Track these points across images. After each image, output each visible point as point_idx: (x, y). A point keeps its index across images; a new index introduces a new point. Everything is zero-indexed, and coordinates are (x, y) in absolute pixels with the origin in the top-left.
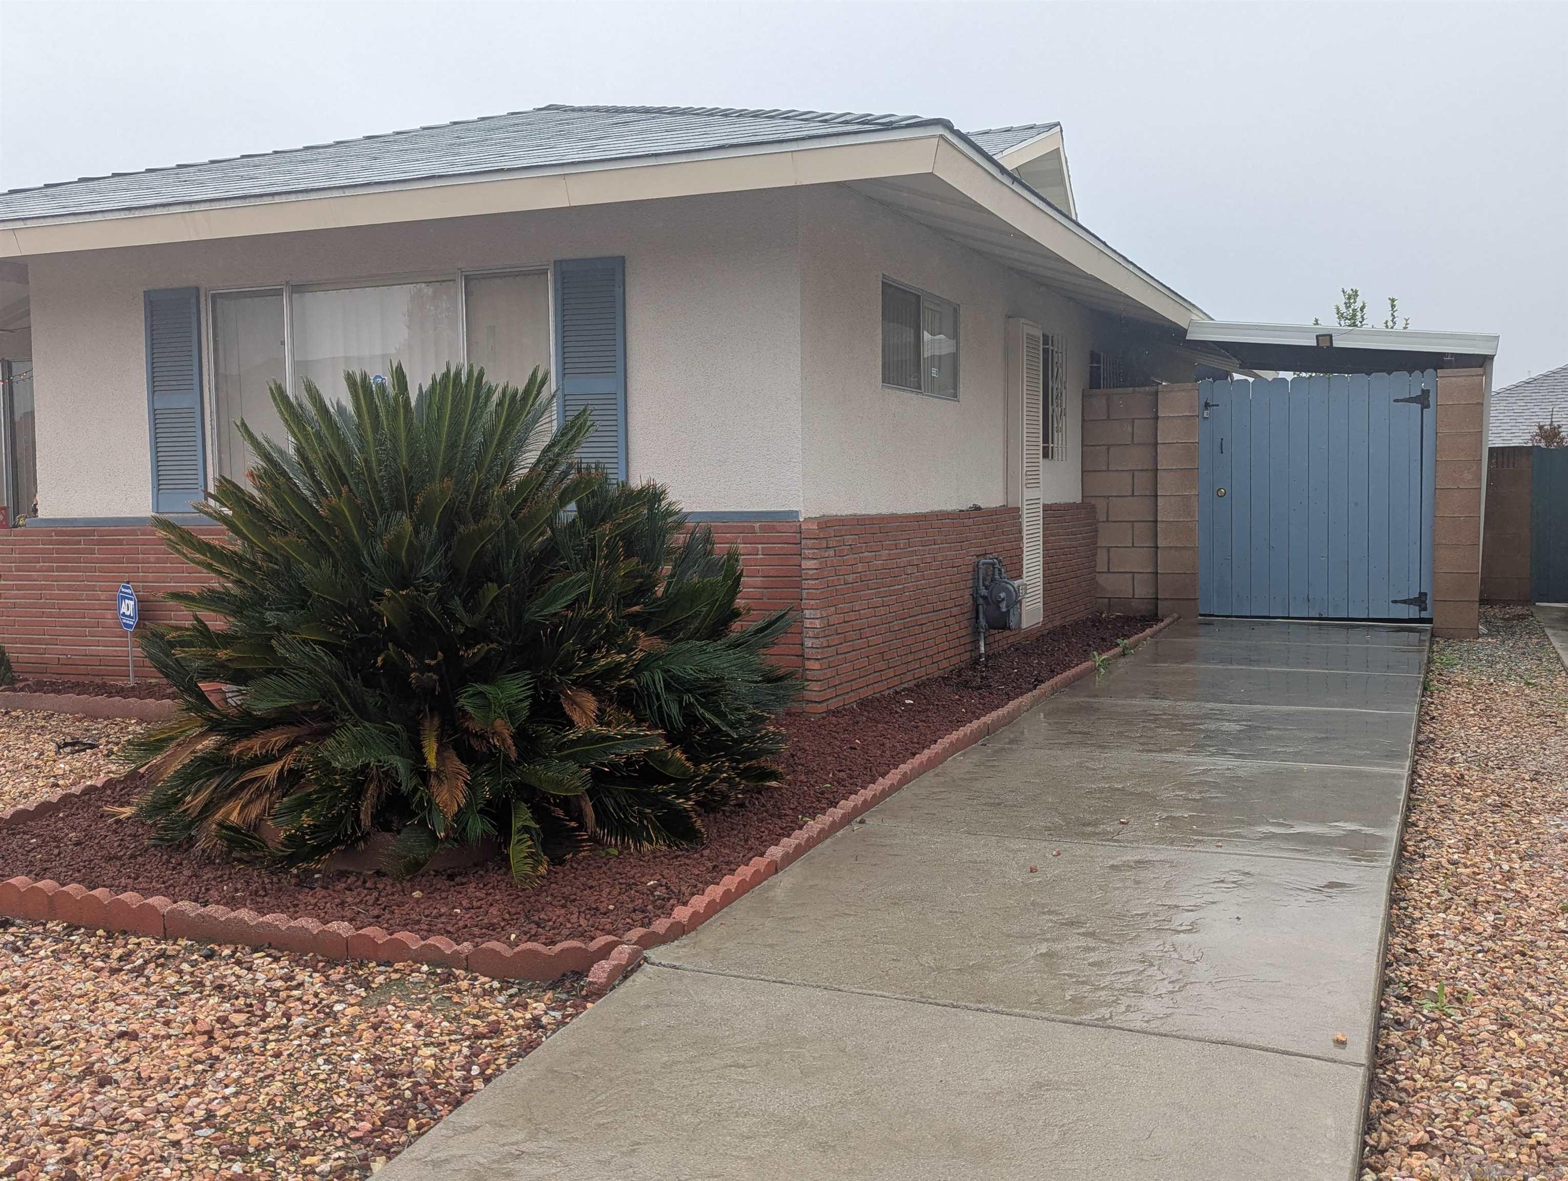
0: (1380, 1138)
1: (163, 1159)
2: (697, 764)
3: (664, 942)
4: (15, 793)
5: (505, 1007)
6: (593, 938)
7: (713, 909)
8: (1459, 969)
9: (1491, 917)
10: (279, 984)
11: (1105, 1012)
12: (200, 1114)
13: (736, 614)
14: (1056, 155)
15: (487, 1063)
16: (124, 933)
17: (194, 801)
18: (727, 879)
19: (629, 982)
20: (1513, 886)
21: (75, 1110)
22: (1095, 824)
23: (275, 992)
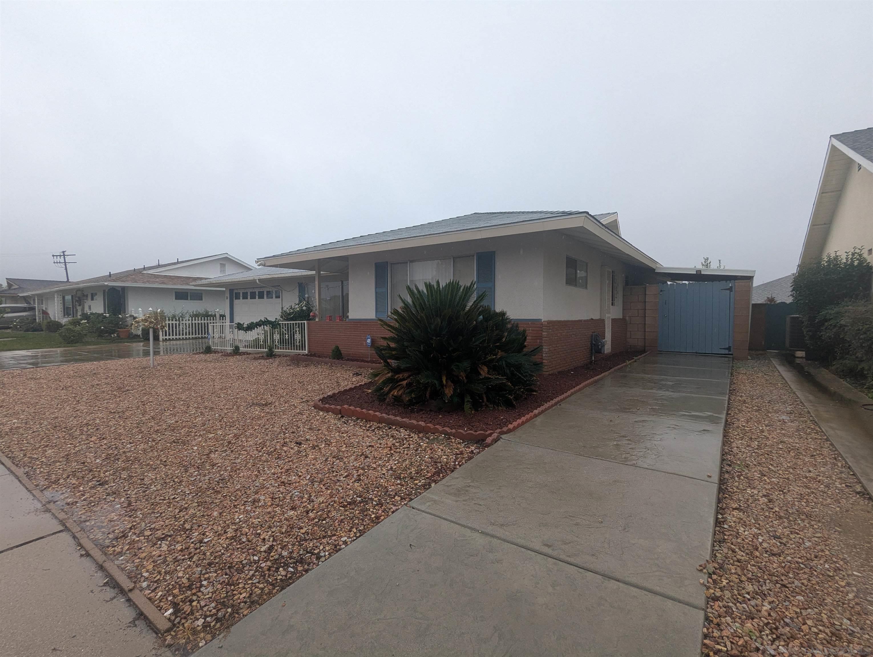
0: (723, 505)
1: (381, 478)
2: (514, 387)
3: (506, 434)
4: (344, 385)
5: (464, 447)
6: (487, 431)
7: (519, 426)
8: (746, 457)
9: (757, 443)
10: (407, 436)
11: (635, 462)
12: (389, 467)
13: (525, 346)
14: (616, 221)
15: (460, 462)
16: (370, 421)
17: (386, 389)
18: (523, 418)
19: (497, 443)
20: (763, 434)
21: (360, 463)
22: (629, 409)
23: (406, 438)
